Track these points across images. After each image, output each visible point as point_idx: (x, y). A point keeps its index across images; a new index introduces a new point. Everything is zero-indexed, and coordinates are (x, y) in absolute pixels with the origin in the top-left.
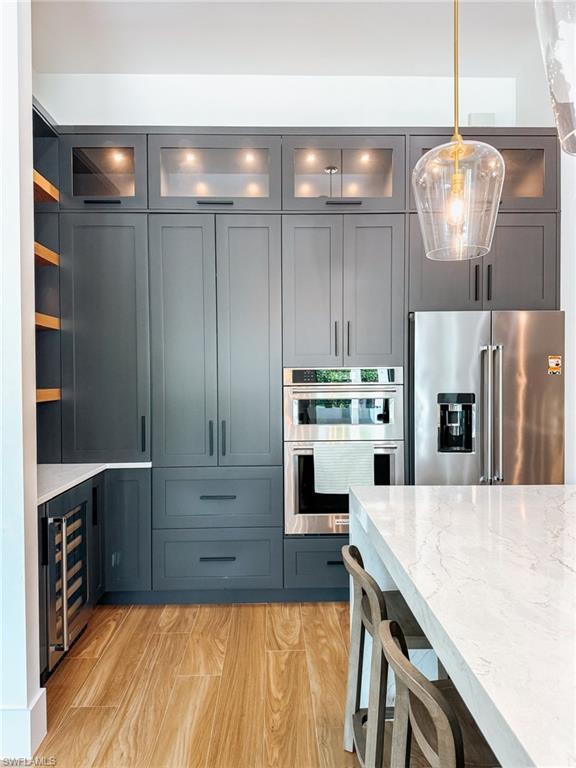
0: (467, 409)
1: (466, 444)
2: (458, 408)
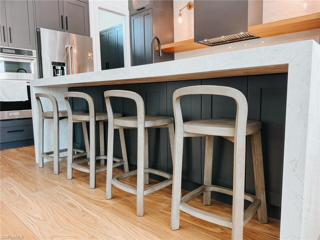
0: (63, 69)
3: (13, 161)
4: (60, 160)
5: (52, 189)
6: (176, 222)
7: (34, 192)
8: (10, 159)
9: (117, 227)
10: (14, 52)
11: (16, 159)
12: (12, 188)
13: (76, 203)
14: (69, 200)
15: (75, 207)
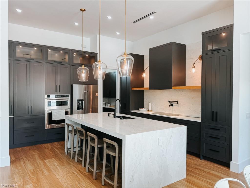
0: (82, 102)
1: (82, 109)
2: (81, 102)
3: (55, 149)
4: (74, 153)
5: (68, 166)
6: (103, 183)
7: (62, 166)
8: (54, 149)
9: (85, 182)
10: (60, 96)
11: (57, 149)
12: (55, 164)
13: (75, 173)
14: (73, 171)
15: (74, 174)
